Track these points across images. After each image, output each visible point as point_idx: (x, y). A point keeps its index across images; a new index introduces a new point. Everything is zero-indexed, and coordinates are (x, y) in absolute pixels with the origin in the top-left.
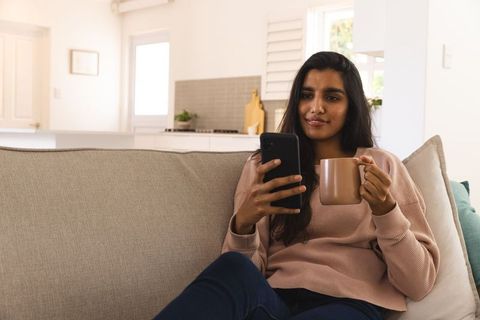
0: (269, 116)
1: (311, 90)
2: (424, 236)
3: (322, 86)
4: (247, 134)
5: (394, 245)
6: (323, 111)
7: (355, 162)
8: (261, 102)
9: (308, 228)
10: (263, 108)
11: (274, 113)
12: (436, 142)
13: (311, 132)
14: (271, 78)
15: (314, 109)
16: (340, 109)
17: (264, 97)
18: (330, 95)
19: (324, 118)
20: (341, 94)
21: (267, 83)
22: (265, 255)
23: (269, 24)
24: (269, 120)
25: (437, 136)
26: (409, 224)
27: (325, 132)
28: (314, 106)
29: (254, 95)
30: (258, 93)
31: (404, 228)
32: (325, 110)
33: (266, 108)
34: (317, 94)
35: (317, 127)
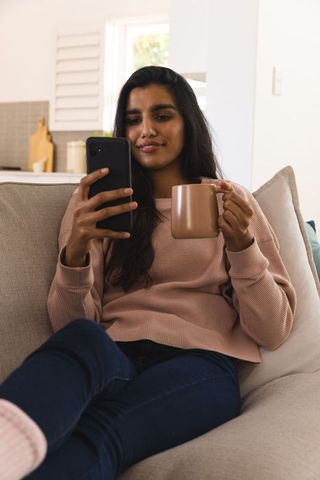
0: (59, 150)
1: (137, 112)
2: (280, 277)
3: (148, 104)
4: (32, 171)
5: (250, 286)
6: (154, 133)
7: (213, 189)
8: (49, 133)
9: (151, 271)
10: (51, 141)
11: (65, 147)
12: (287, 174)
13: (146, 160)
14: (62, 104)
15: (144, 132)
16: (175, 127)
17: (53, 127)
18: (159, 114)
19: (158, 140)
20: (172, 110)
21: (57, 110)
22: (99, 303)
23: (58, 38)
24: (59, 156)
25: (289, 167)
26: (268, 262)
27: (164, 157)
28: (143, 130)
29: (40, 125)
30: (45, 122)
31: (262, 266)
32: (158, 133)
33: (55, 140)
34: (145, 115)
35: (151, 152)
